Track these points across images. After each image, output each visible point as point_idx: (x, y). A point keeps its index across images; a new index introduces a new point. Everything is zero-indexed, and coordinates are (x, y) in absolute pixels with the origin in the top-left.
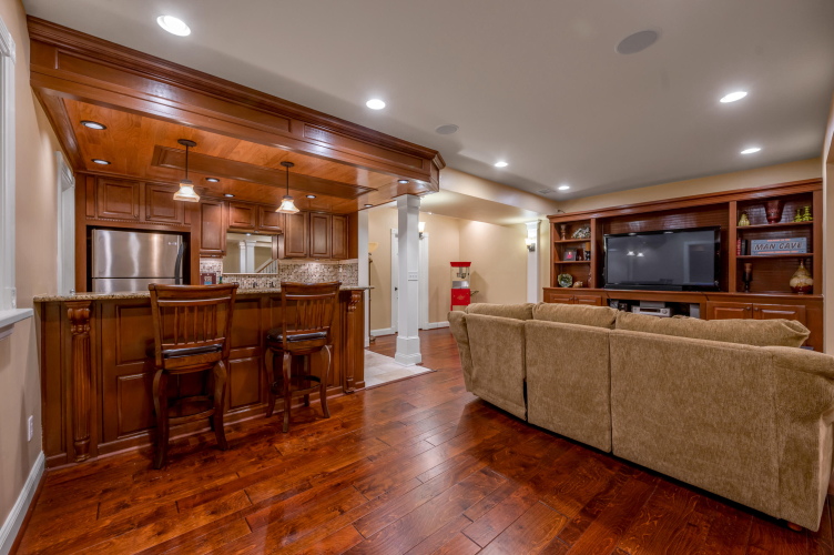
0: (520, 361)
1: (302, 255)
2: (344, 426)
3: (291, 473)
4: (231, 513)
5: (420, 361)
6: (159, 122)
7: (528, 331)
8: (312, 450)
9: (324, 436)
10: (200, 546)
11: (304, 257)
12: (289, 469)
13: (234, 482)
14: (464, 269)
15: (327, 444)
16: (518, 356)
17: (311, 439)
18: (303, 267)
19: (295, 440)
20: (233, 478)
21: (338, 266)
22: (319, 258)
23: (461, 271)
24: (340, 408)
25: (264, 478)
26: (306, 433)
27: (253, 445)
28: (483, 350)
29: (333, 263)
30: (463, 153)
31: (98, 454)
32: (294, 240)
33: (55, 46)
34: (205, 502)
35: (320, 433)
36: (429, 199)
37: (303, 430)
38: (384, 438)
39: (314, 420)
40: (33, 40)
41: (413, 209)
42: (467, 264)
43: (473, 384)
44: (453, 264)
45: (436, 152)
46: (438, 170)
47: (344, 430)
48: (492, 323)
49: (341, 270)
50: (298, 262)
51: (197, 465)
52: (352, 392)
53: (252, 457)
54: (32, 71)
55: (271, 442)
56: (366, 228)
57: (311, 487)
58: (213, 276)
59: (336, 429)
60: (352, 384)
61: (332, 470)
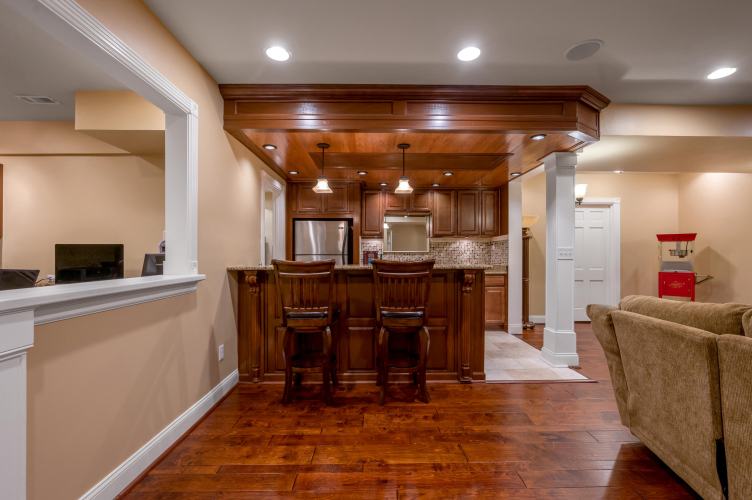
0: (708, 405)
1: (450, 233)
2: (436, 417)
3: (359, 447)
4: (293, 463)
5: (577, 364)
6: (309, 134)
7: (724, 355)
8: (391, 432)
9: (410, 421)
10: (257, 481)
11: (451, 235)
12: (359, 443)
13: (316, 436)
14: (683, 245)
15: (407, 431)
16: (704, 395)
17: (397, 421)
18: (454, 246)
19: (382, 416)
20: (317, 432)
21: (489, 244)
22: (468, 235)
23: (678, 246)
24: (443, 394)
25: (336, 443)
26: (397, 412)
27: (349, 408)
28: (641, 370)
29: (486, 240)
30: (630, 76)
31: (264, 380)
32: (441, 218)
33: (234, 99)
34: (287, 444)
35: (408, 416)
36: (592, 152)
37: (396, 407)
38: (467, 448)
39: (412, 401)
40: (225, 100)
41: (568, 170)
42: (691, 237)
43: (630, 417)
44: (662, 238)
45: (585, 89)
46: (597, 112)
47: (433, 422)
48: (652, 329)
49: (493, 247)
50: (449, 240)
51: (306, 411)
52: (469, 382)
53: (340, 419)
54: (225, 120)
55: (364, 410)
56: (519, 199)
57: (362, 471)
58: (375, 253)
59: (426, 418)
60: (468, 373)
61: (391, 462)
